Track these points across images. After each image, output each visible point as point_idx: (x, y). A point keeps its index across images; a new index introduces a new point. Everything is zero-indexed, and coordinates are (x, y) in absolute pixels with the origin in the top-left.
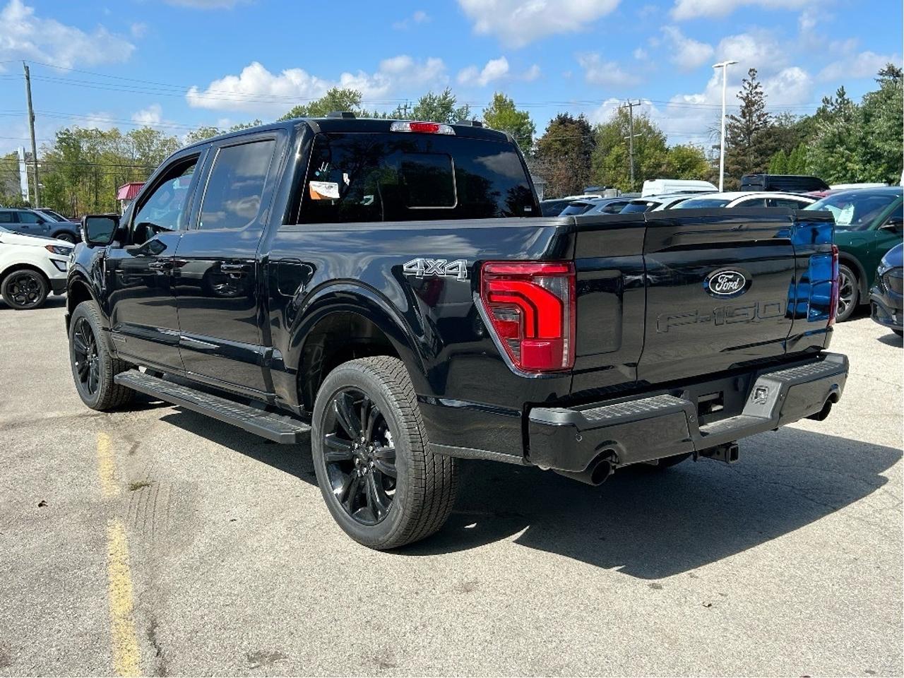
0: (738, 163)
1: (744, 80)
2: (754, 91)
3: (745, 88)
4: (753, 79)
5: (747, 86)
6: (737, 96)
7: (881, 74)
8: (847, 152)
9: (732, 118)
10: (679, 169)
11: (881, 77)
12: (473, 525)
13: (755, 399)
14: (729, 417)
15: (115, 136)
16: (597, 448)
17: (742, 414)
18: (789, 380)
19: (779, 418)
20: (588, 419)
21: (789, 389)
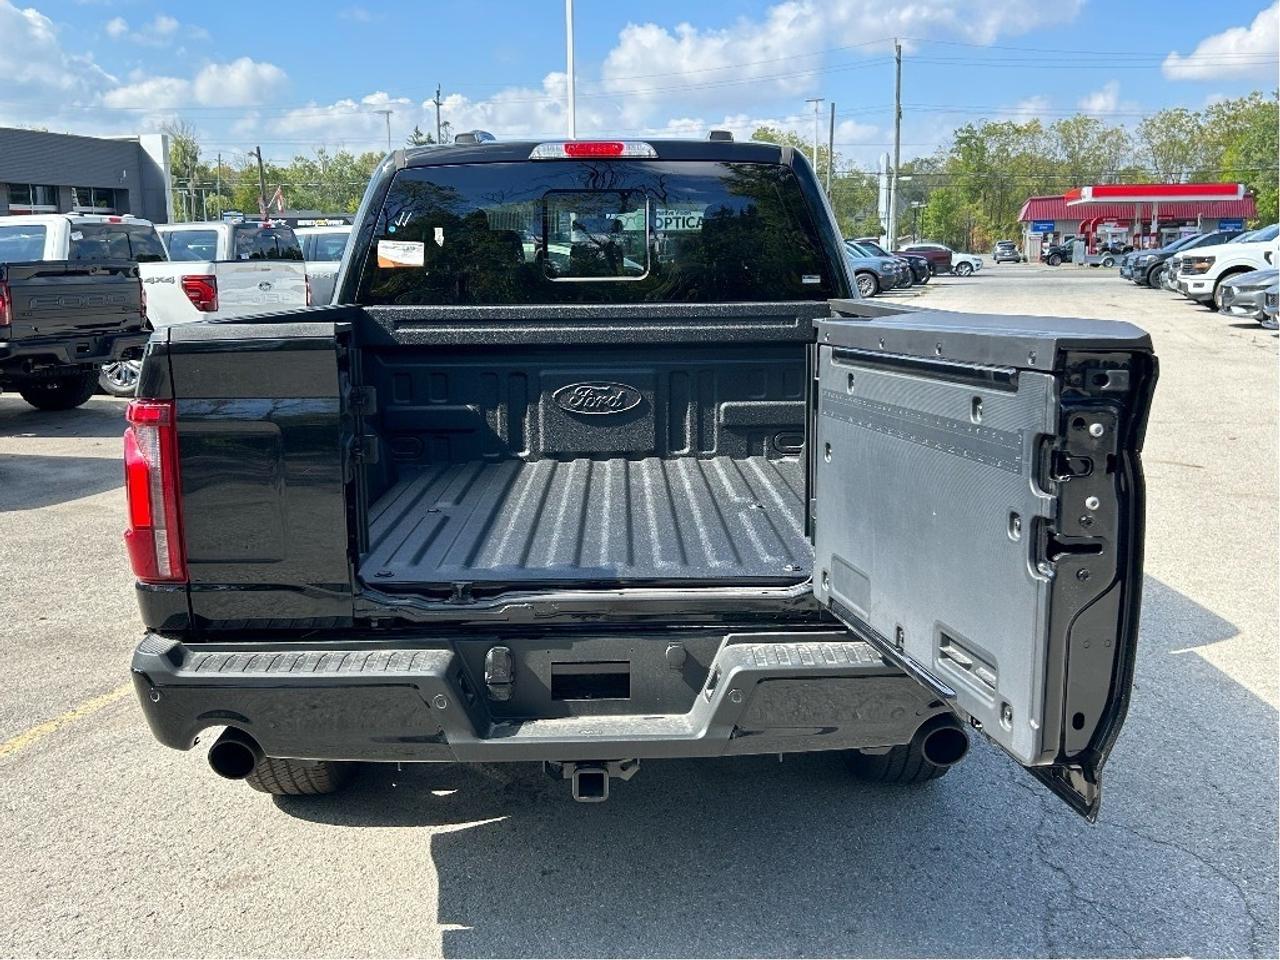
12: (447, 792)
13: (709, 688)
14: (648, 713)
15: (1033, 130)
16: (199, 718)
17: (690, 713)
18: (762, 665)
19: (731, 738)
20: (188, 668)
21: (759, 682)
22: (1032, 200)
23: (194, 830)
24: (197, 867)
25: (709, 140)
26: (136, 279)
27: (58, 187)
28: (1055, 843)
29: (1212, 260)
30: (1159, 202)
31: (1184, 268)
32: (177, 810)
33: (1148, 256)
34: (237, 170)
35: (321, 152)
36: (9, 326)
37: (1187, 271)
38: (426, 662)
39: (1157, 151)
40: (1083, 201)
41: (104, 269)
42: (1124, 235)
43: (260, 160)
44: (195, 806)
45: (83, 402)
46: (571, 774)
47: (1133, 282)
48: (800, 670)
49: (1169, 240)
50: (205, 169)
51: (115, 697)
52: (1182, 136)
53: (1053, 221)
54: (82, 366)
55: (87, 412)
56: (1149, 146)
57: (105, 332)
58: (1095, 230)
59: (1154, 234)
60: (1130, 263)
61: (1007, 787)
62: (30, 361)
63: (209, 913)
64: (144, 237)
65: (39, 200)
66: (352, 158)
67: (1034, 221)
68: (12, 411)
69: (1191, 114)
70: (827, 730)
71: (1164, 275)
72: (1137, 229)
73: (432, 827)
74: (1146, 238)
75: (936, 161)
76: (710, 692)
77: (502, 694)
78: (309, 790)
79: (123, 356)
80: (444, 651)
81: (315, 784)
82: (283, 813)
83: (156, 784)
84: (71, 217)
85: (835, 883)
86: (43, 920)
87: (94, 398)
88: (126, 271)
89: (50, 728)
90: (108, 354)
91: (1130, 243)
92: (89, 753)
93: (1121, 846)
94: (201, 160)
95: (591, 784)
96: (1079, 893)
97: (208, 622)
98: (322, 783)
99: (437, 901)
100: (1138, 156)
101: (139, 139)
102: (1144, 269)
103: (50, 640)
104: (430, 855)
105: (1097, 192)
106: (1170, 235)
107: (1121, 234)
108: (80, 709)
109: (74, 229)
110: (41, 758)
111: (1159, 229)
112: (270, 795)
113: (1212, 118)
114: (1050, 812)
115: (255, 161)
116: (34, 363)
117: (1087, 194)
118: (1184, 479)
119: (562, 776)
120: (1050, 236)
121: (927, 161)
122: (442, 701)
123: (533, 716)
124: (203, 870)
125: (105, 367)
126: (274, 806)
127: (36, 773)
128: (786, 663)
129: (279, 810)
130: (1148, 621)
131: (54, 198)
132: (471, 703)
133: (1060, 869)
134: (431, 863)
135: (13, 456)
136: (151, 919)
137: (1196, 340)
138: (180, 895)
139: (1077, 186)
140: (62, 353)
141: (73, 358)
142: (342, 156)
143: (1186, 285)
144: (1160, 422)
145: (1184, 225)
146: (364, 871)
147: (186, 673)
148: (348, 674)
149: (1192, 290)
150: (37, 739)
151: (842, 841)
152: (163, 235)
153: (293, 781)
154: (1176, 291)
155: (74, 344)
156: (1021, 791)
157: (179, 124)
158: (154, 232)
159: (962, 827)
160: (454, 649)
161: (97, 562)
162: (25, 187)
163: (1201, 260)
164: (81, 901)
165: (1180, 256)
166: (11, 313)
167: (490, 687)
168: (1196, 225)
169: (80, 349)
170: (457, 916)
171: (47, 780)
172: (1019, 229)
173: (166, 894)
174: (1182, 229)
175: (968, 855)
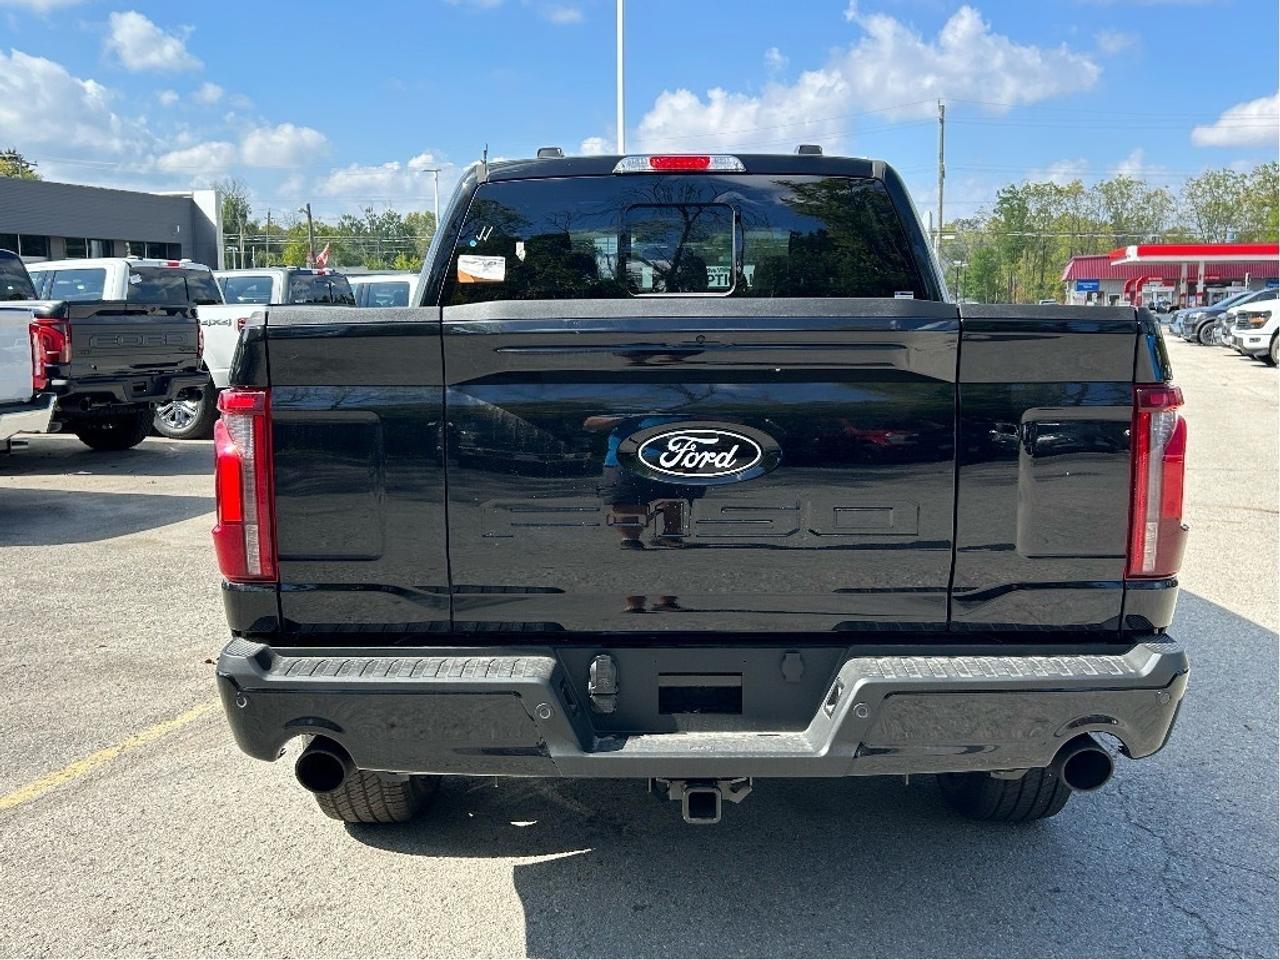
12: (527, 823)
13: (829, 703)
14: (760, 730)
15: (1076, 191)
16: (287, 725)
17: (807, 730)
18: (890, 677)
19: (856, 757)
20: (276, 672)
21: (887, 697)
22: (1076, 260)
23: (264, 857)
24: (269, 896)
25: (797, 154)
26: (194, 320)
27: (112, 242)
28: (1184, 887)
29: (1268, 314)
30: (1206, 262)
31: (1239, 322)
32: (245, 837)
33: (1198, 315)
34: (286, 228)
35: (368, 211)
36: (69, 363)
37: (1242, 326)
38: (530, 669)
39: (1202, 211)
40: (1128, 260)
41: (162, 309)
42: (1170, 294)
43: (310, 217)
44: (265, 833)
45: (136, 444)
46: (679, 794)
47: (1182, 339)
48: (932, 684)
49: (1215, 299)
50: (254, 227)
51: (178, 723)
52: (1228, 198)
53: (1097, 281)
54: (138, 405)
55: (142, 452)
56: (1193, 207)
57: (162, 372)
58: (1140, 289)
59: (1200, 294)
60: (1180, 320)
61: (1124, 828)
62: (88, 399)
63: (284, 943)
64: (201, 281)
65: (94, 253)
66: (399, 217)
67: (1079, 281)
68: (67, 451)
69: (1237, 174)
70: (972, 749)
71: (1218, 332)
72: (1183, 288)
73: (514, 859)
74: (1191, 298)
75: (977, 222)
76: (830, 708)
77: (607, 706)
78: (383, 817)
79: (179, 396)
80: (546, 658)
81: (391, 811)
82: (356, 842)
83: (222, 811)
84: (130, 261)
85: (952, 925)
86: (110, 946)
87: (148, 439)
88: (183, 311)
89: (112, 753)
90: (165, 394)
91: (1176, 303)
92: (153, 778)
93: (1258, 891)
94: (251, 219)
95: (702, 804)
96: (1221, 940)
97: (298, 626)
98: (398, 809)
99: (524, 935)
100: (1181, 217)
101: (192, 195)
102: (1194, 326)
103: (109, 666)
104: (513, 887)
105: (1142, 252)
106: (1216, 295)
107: (1166, 294)
108: (142, 735)
109: (133, 272)
110: (103, 783)
111: (1205, 289)
112: (343, 822)
113: (1258, 178)
114: (1174, 854)
115: (304, 220)
116: (92, 401)
117: (1132, 254)
118: (1266, 524)
119: (668, 796)
120: (1094, 295)
121: (968, 222)
122: (546, 710)
123: (638, 732)
124: (275, 898)
125: (160, 409)
126: (347, 834)
127: (98, 798)
128: (915, 676)
129: (353, 839)
130: (1250, 663)
131: (108, 250)
132: (575, 714)
133: (1193, 914)
134: (516, 895)
135: (70, 492)
136: (224, 947)
137: (1256, 393)
138: (252, 924)
139: (1120, 246)
140: (118, 391)
141: (130, 397)
142: (389, 215)
143: (1241, 340)
144: (1231, 470)
145: (1230, 285)
146: (445, 902)
147: (275, 677)
148: (446, 680)
149: (1248, 344)
150: (98, 764)
151: (952, 881)
152: (219, 280)
153: (368, 806)
154: (1229, 346)
155: (130, 383)
156: (1140, 832)
157: (230, 183)
158: (212, 278)
159: (1080, 868)
160: (556, 657)
161: (155, 593)
162: (81, 241)
163: (1257, 314)
164: (148, 928)
165: (1234, 311)
166: (72, 352)
167: (594, 698)
168: (1243, 285)
169: (137, 389)
170: (547, 951)
171: (110, 803)
172: (1062, 289)
173: (238, 922)
174: (1228, 289)
175: (1092, 898)
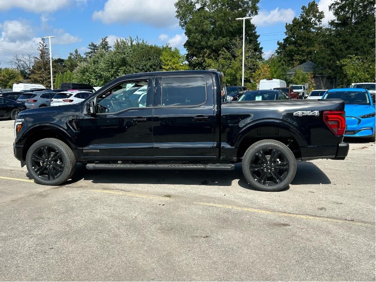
0: (41, 77)
1: (40, 43)
2: (44, 48)
3: (41, 46)
4: (44, 43)
5: (42, 45)
6: (38, 49)
7: (90, 46)
8: (89, 75)
9: (36, 58)
10: (8, 78)
11: (90, 47)
